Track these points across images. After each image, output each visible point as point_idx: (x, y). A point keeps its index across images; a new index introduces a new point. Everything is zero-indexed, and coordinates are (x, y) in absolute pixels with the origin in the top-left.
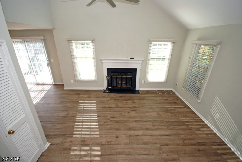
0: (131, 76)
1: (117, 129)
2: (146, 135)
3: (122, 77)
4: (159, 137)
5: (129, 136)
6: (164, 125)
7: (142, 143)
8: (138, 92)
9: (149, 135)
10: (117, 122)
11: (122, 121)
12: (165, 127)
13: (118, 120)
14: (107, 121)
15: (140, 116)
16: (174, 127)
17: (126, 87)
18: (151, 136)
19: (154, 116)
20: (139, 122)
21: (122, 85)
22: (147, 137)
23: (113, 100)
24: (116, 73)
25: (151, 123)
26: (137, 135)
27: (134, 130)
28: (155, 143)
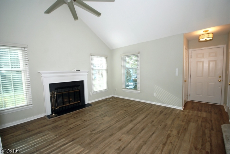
0: (79, 90)
1: (111, 135)
2: (137, 124)
3: (69, 93)
4: (144, 120)
5: (127, 132)
6: (136, 114)
7: (141, 130)
8: (89, 105)
9: (138, 123)
10: (103, 131)
11: (107, 128)
12: (138, 115)
13: (101, 129)
14: (92, 137)
15: (115, 117)
16: (142, 112)
17: (75, 104)
18: (139, 123)
19: (123, 112)
20: (120, 120)
21: (69, 103)
22: (138, 125)
23: (72, 119)
24: (62, 89)
25: (128, 117)
26: (131, 128)
27: (125, 127)
28: (147, 125)
